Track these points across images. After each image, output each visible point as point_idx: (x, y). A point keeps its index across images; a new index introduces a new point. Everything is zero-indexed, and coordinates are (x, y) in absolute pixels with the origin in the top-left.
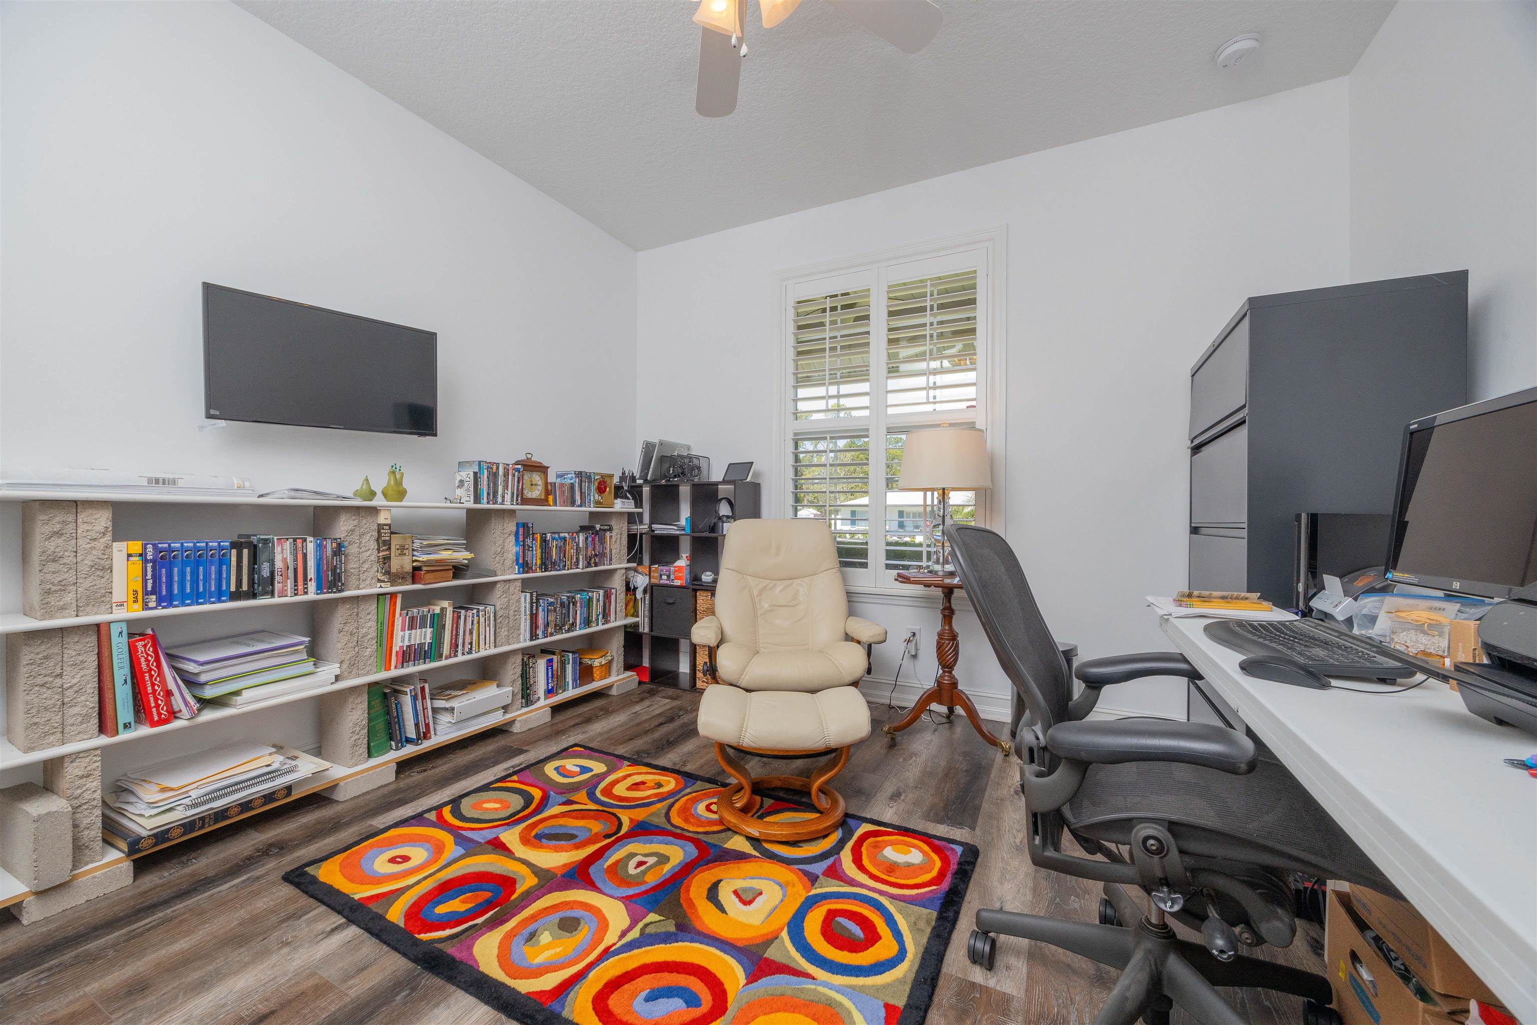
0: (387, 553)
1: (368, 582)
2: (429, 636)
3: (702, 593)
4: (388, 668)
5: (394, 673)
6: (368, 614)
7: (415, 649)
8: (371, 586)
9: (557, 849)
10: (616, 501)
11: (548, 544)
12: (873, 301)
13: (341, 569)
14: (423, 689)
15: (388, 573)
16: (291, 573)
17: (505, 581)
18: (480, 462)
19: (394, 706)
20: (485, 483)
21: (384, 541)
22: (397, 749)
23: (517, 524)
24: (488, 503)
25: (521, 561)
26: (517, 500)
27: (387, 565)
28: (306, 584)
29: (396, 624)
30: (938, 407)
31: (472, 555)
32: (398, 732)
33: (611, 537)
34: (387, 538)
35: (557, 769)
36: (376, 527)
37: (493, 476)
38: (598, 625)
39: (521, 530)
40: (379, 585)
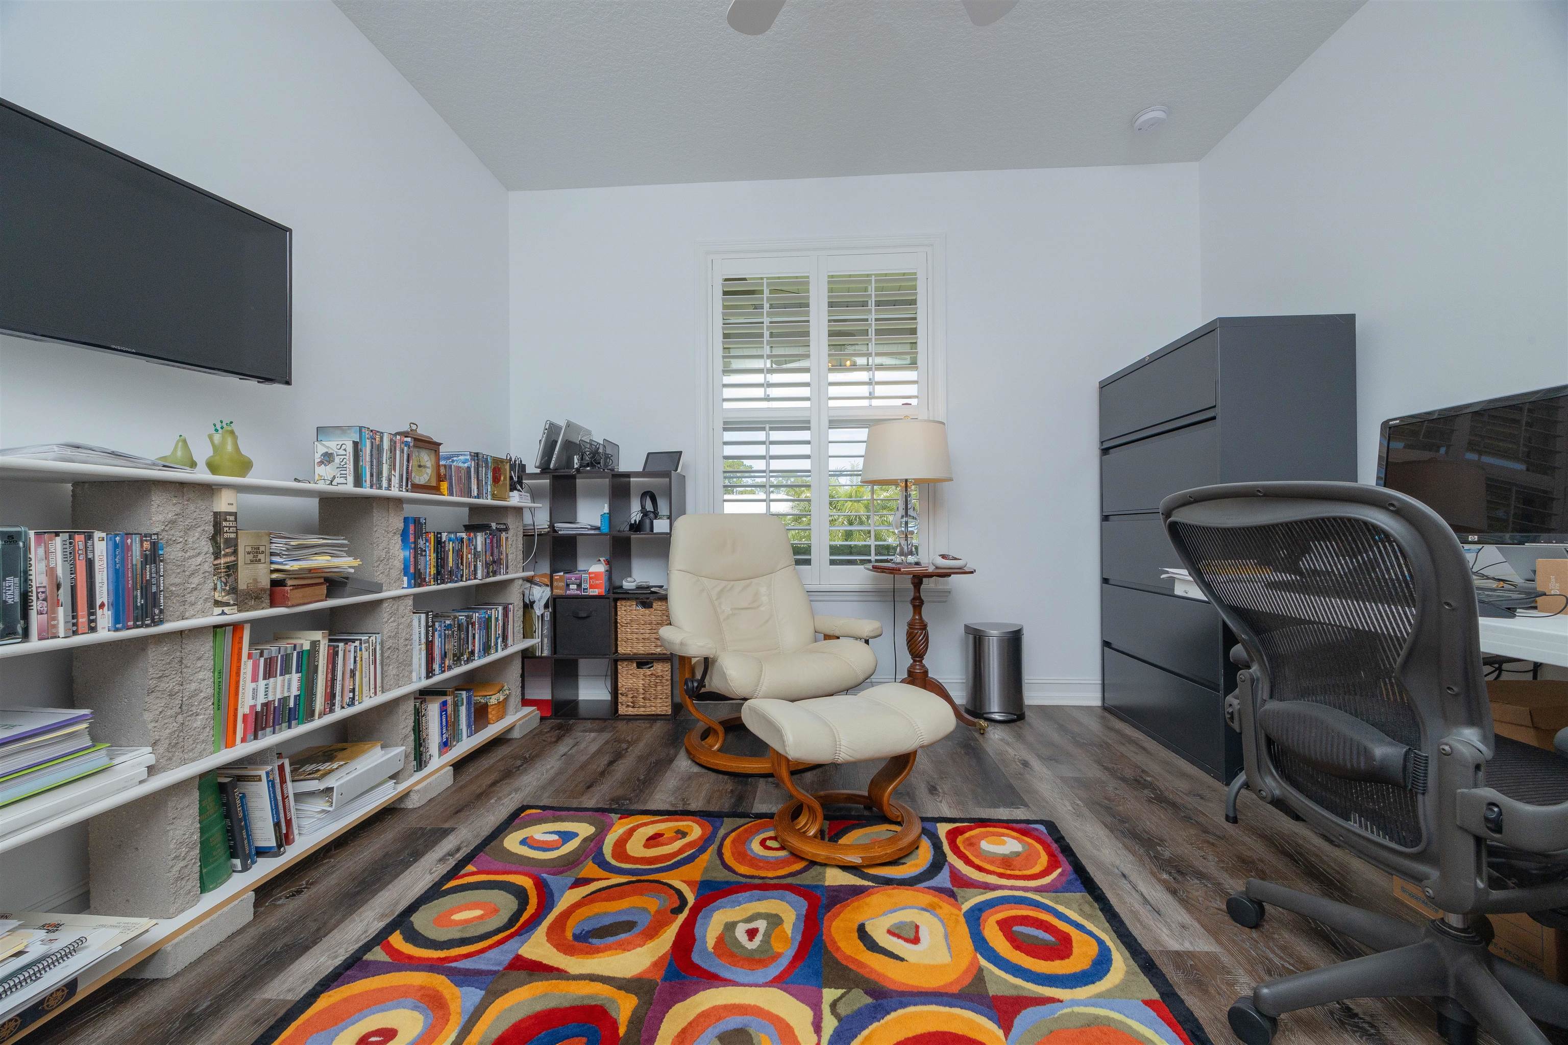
0: (233, 558)
1: (199, 606)
2: (295, 684)
3: (623, 603)
4: (230, 743)
5: (241, 750)
6: (199, 659)
7: (275, 708)
8: (203, 613)
9: (625, 947)
10: (511, 494)
11: (444, 547)
12: (812, 288)
13: (158, 586)
14: (281, 768)
15: (234, 590)
16: (64, 594)
17: (394, 598)
18: (361, 428)
19: (238, 802)
20: (368, 458)
21: (227, 541)
22: (245, 868)
23: (406, 520)
24: (371, 487)
25: (412, 570)
26: (407, 486)
27: (231, 579)
28: (94, 614)
29: (242, 671)
30: (875, 403)
31: (356, 563)
32: (246, 842)
33: (507, 539)
34: (233, 536)
35: (523, 842)
36: (210, 518)
37: (377, 449)
38: (497, 651)
39: (411, 528)
40: (218, 610)
